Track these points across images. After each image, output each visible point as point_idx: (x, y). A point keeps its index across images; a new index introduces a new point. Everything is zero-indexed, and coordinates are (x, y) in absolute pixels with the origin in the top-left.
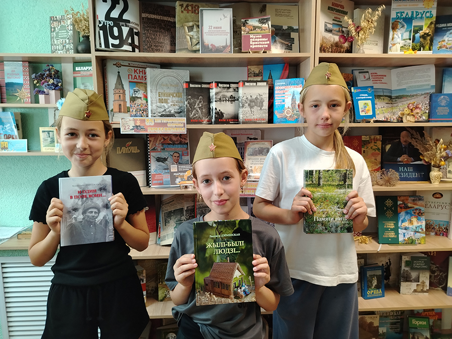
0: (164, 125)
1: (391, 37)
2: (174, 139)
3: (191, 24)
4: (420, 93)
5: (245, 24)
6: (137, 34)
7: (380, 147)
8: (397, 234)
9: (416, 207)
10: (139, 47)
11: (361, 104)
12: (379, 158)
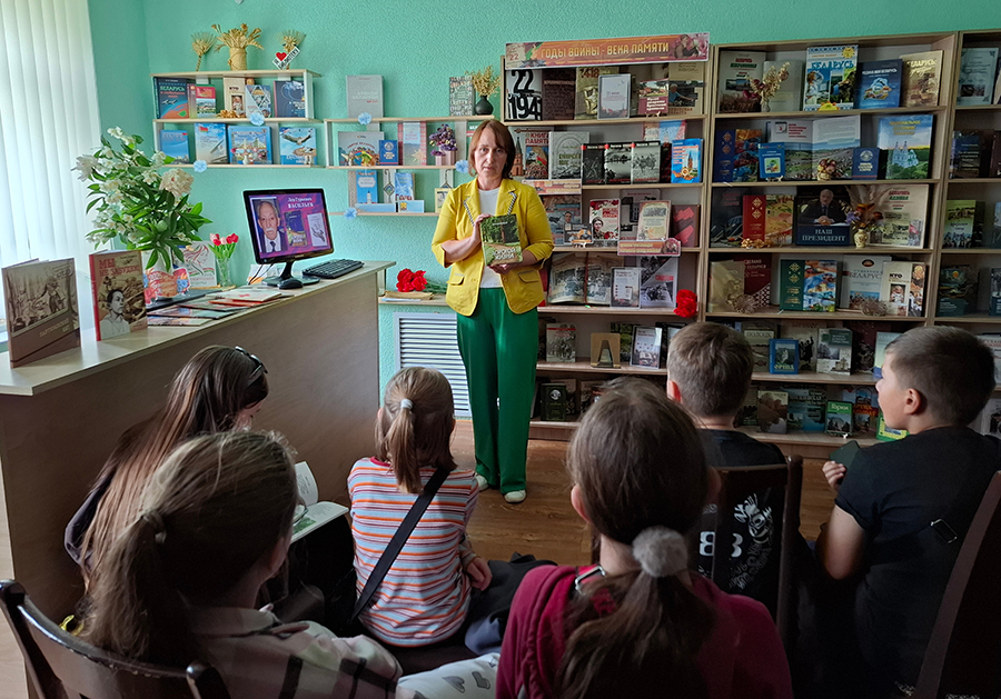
0: (562, 186)
1: (806, 89)
2: (567, 198)
3: (590, 88)
4: (842, 147)
5: (643, 87)
6: (540, 102)
7: (792, 208)
8: (802, 300)
9: (826, 272)
10: (540, 114)
11: (767, 162)
12: (790, 220)
